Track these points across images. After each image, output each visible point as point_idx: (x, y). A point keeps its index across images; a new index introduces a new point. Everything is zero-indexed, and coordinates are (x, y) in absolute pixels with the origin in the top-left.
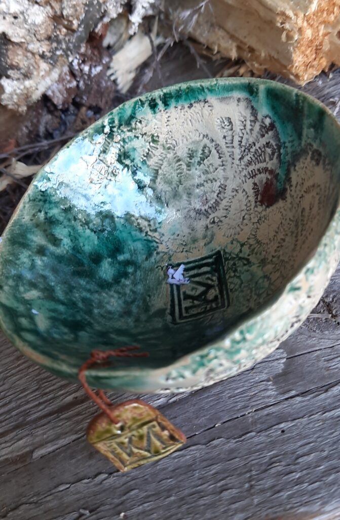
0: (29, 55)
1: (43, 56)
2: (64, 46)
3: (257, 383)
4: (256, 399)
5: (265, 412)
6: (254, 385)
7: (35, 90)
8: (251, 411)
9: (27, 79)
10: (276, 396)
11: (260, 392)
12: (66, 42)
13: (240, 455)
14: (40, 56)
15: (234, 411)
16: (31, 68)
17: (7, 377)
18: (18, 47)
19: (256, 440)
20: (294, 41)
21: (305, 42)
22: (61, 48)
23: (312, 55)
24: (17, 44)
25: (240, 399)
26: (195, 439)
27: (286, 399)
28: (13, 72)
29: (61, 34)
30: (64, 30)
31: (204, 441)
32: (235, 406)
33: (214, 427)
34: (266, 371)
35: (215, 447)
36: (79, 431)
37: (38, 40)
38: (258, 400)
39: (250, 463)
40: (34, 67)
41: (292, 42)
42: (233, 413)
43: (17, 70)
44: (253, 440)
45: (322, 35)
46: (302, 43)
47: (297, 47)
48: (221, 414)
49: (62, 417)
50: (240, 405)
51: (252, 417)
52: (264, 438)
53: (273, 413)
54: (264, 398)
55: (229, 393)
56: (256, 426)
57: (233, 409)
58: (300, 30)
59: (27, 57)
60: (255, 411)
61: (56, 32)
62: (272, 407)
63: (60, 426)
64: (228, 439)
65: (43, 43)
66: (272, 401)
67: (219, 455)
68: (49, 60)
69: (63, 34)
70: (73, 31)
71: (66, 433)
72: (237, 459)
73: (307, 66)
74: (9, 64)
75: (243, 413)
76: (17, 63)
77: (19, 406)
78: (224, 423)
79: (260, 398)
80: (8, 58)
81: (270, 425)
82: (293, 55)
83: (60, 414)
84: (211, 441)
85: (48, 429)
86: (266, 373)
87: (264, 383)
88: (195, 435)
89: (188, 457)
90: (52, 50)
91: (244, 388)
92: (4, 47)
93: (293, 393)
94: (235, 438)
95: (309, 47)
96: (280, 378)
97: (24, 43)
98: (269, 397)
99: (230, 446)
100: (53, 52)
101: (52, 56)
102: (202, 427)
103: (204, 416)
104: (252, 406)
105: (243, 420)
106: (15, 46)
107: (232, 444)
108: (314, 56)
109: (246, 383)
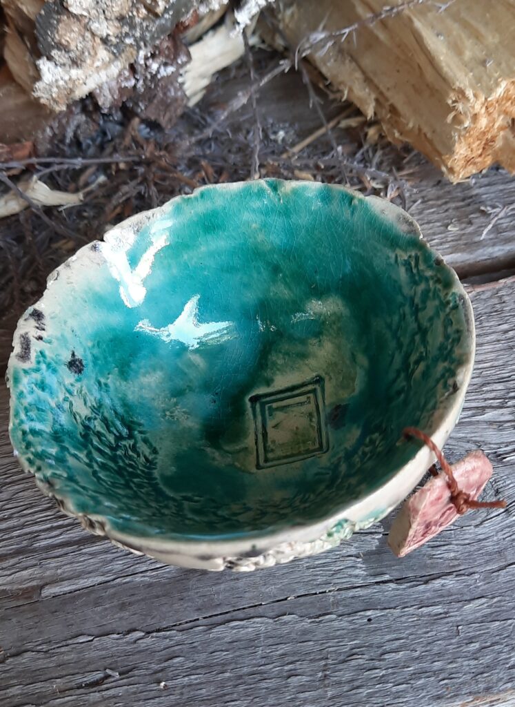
0: (88, 35)
1: (105, 41)
2: (138, 34)
3: (343, 556)
4: (341, 576)
5: (351, 593)
6: (341, 559)
7: (82, 85)
8: (333, 588)
9: (75, 67)
10: (365, 578)
11: (346, 568)
12: (142, 29)
13: (315, 638)
14: (101, 39)
15: (312, 585)
16: (86, 54)
17: (6, 484)
18: (75, 20)
19: (336, 624)
20: (462, 128)
21: (475, 133)
22: (133, 36)
23: (479, 149)
24: (75, 16)
25: (321, 572)
26: (260, 609)
27: (377, 583)
28: (59, 53)
29: (138, 16)
30: (143, 11)
31: (272, 614)
32: (314, 580)
33: (286, 599)
34: (356, 545)
35: (285, 623)
36: (107, 572)
37: (106, 19)
38: (342, 578)
39: (327, 650)
40: (89, 53)
41: (459, 127)
42: (310, 588)
43: (65, 51)
44: (333, 623)
45: (498, 128)
46: (472, 133)
47: (464, 136)
48: (296, 586)
49: (83, 551)
50: (320, 580)
51: (334, 596)
52: (346, 624)
53: (360, 596)
54: (350, 576)
55: (307, 562)
56: (337, 607)
57: (311, 582)
58: (475, 117)
59: (83, 36)
60: (338, 590)
61: (132, 12)
62: (359, 589)
63: (81, 562)
64: (301, 617)
65: (111, 22)
66: (360, 582)
67: (289, 633)
68: (112, 48)
69: (140, 16)
70: (156, 15)
71: (90, 573)
72: (311, 643)
73: (469, 161)
74: (55, 41)
75: (324, 590)
76: (68, 42)
77: (23, 526)
78: (298, 597)
79: (346, 575)
80: (57, 32)
81: (356, 610)
82: (457, 145)
83: (82, 547)
84: (279, 616)
85: (63, 563)
86: (356, 548)
87: (353, 558)
88: (261, 605)
89: (250, 630)
90: (120, 35)
91: (328, 560)
92: (56, 17)
93: (386, 577)
94: (310, 618)
95: (478, 140)
96: (372, 557)
97: (86, 17)
98: (356, 576)
99: (303, 625)
100: (120, 39)
101: (118, 43)
102: (270, 597)
103: (275, 584)
104: (334, 584)
105: (323, 598)
106: (72, 18)
107: (306, 624)
108: (479, 152)
109: (330, 554)
